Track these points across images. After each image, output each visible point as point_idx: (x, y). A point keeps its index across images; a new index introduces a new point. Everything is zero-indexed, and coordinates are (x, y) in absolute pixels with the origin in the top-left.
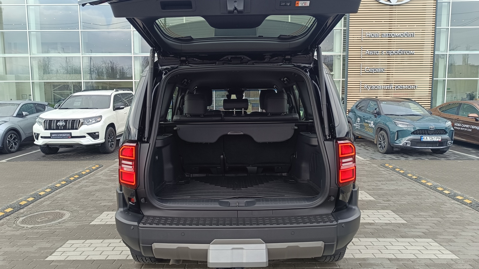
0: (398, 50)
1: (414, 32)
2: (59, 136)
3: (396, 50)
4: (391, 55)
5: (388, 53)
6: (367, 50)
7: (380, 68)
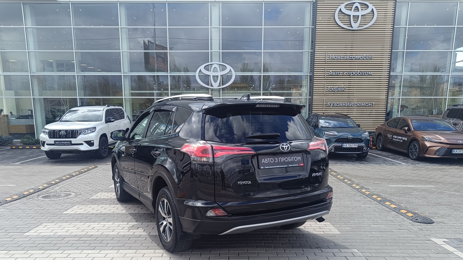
0: (358, 72)
1: (373, 55)
6: (331, 71)
7: (342, 87)
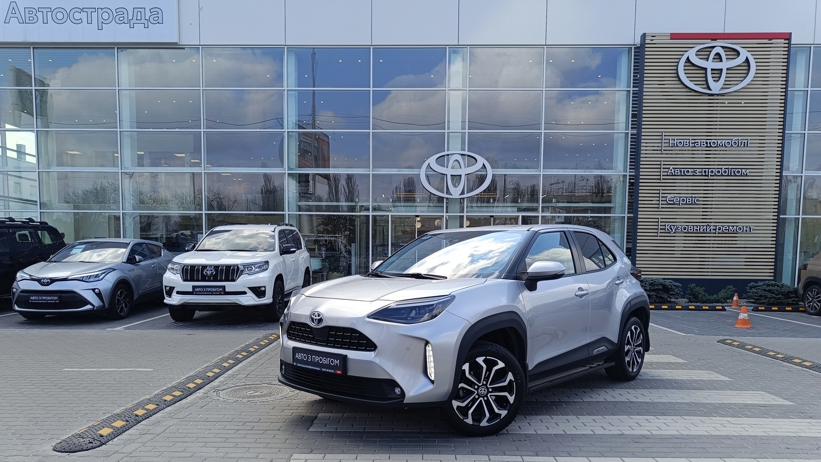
0: (722, 169)
1: (749, 138)
2: (206, 292)
3: (717, 169)
4: (711, 176)
5: (705, 172)
6: (671, 167)
7: (692, 197)
